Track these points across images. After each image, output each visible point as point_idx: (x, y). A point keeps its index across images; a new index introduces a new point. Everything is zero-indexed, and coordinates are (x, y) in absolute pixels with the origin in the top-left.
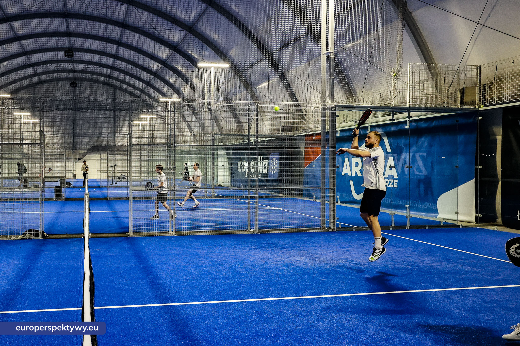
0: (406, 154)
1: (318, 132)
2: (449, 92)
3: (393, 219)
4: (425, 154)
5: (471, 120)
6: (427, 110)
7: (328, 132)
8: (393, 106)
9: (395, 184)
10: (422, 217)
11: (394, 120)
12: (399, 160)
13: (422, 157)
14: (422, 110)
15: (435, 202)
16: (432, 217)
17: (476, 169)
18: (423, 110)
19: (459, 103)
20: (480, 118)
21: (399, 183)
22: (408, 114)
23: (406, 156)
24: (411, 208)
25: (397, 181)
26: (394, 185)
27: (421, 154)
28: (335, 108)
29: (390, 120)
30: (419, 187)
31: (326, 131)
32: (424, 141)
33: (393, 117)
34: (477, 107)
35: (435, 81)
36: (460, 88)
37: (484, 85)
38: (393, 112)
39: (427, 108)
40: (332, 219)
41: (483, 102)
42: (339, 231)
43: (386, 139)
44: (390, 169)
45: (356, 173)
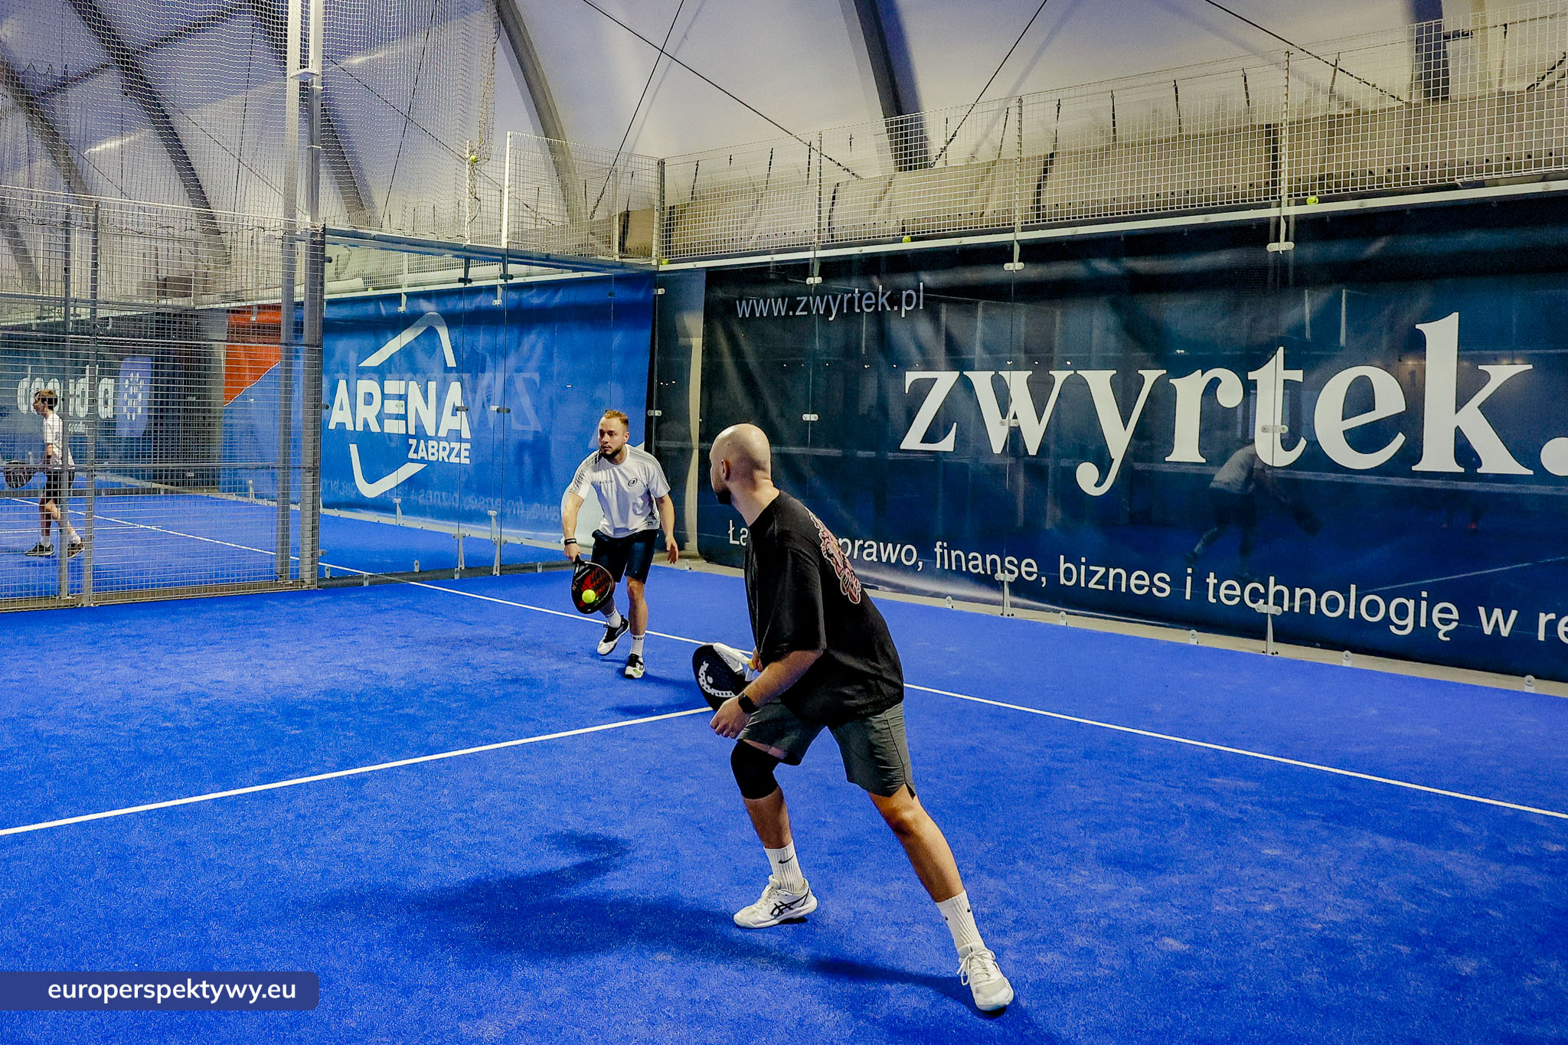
0: (490, 375)
1: (273, 302)
2: (595, 219)
3: (462, 550)
4: (536, 377)
5: (640, 295)
6: (547, 261)
7: (302, 304)
8: (469, 243)
9: (463, 453)
10: (526, 543)
11: (470, 281)
12: (474, 391)
13: (529, 383)
15: (557, 502)
16: (549, 540)
17: (649, 420)
18: (536, 260)
19: (616, 248)
20: (661, 291)
21: (474, 451)
22: (504, 269)
23: (493, 379)
24: (502, 518)
25: (468, 446)
26: (462, 457)
27: (527, 375)
28: (323, 236)
29: (460, 280)
30: (519, 462)
31: (297, 299)
32: (535, 341)
33: (466, 273)
34: (654, 263)
35: (564, 187)
36: (620, 209)
37: (670, 208)
38: (468, 259)
39: (548, 255)
40: (308, 554)
41: (668, 251)
42: (325, 587)
43: (444, 333)
44: (454, 414)
45: (366, 424)
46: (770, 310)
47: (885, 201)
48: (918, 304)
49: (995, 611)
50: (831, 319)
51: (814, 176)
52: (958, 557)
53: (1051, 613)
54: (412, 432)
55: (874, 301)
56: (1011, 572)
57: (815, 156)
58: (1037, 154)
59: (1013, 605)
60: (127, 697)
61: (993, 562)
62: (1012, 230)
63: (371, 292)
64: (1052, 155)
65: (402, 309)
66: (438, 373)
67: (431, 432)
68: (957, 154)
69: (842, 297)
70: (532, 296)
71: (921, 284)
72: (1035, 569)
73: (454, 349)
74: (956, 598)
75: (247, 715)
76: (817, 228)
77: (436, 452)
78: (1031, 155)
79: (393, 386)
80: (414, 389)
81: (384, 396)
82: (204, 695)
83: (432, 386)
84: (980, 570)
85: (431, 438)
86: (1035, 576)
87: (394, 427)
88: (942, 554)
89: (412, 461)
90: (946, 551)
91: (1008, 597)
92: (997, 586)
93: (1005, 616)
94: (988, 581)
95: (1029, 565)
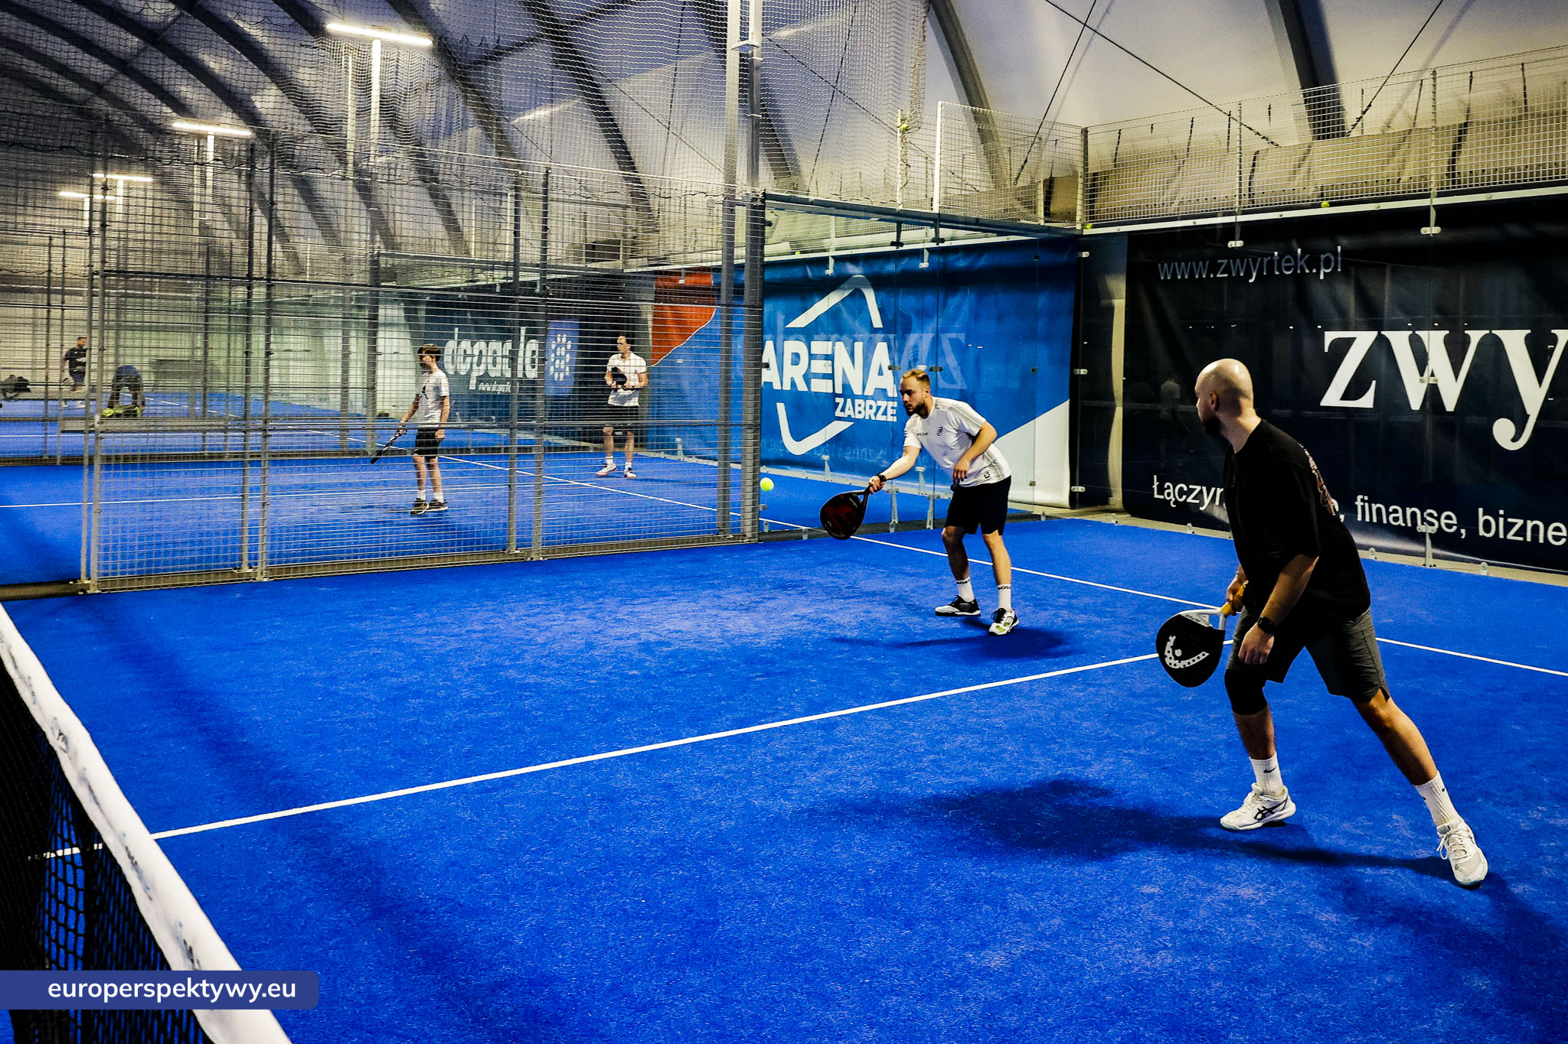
0: (917, 335)
1: (714, 264)
2: (1020, 184)
3: (895, 504)
4: (962, 337)
5: (1063, 258)
7: (741, 265)
8: (901, 207)
9: (890, 411)
11: (902, 244)
12: (901, 351)
13: (956, 345)
14: (958, 222)
17: (1074, 379)
18: (962, 223)
19: (1041, 213)
20: (1085, 254)
22: (937, 233)
23: (920, 340)
25: (894, 403)
26: (889, 414)
27: (952, 336)
28: (763, 201)
29: (893, 244)
31: (736, 262)
32: (962, 303)
33: (898, 236)
34: (1079, 227)
35: (988, 154)
36: (1043, 176)
37: (1095, 174)
38: (899, 224)
39: (977, 220)
40: (749, 509)
41: (1092, 216)
42: (766, 541)
43: (870, 296)
44: (881, 373)
45: (793, 384)
46: (1192, 274)
47: (1304, 169)
48: (1335, 268)
49: (1418, 562)
50: (1251, 281)
51: (1235, 144)
52: (1379, 510)
53: (1471, 564)
54: (839, 390)
55: (1293, 264)
56: (1432, 524)
57: (1235, 125)
58: (1451, 123)
59: (1435, 556)
60: (590, 646)
61: (1414, 514)
62: (1427, 196)
63: (798, 256)
64: (1466, 125)
65: (830, 272)
66: (866, 335)
67: (857, 391)
68: (1373, 123)
69: (1262, 261)
70: (958, 259)
71: (1339, 248)
72: (1455, 521)
73: (881, 311)
74: (1379, 549)
75: (711, 663)
76: (1237, 193)
77: (864, 411)
78: (1445, 124)
79: (820, 347)
80: (841, 349)
81: (812, 357)
82: (667, 644)
83: (859, 347)
84: (1401, 522)
85: (858, 397)
86: (1455, 528)
87: (821, 386)
88: (1363, 507)
89: (839, 419)
90: (1367, 504)
91: (1429, 549)
92: (1419, 538)
93: (1428, 567)
94: (1409, 533)
95: (1448, 517)
